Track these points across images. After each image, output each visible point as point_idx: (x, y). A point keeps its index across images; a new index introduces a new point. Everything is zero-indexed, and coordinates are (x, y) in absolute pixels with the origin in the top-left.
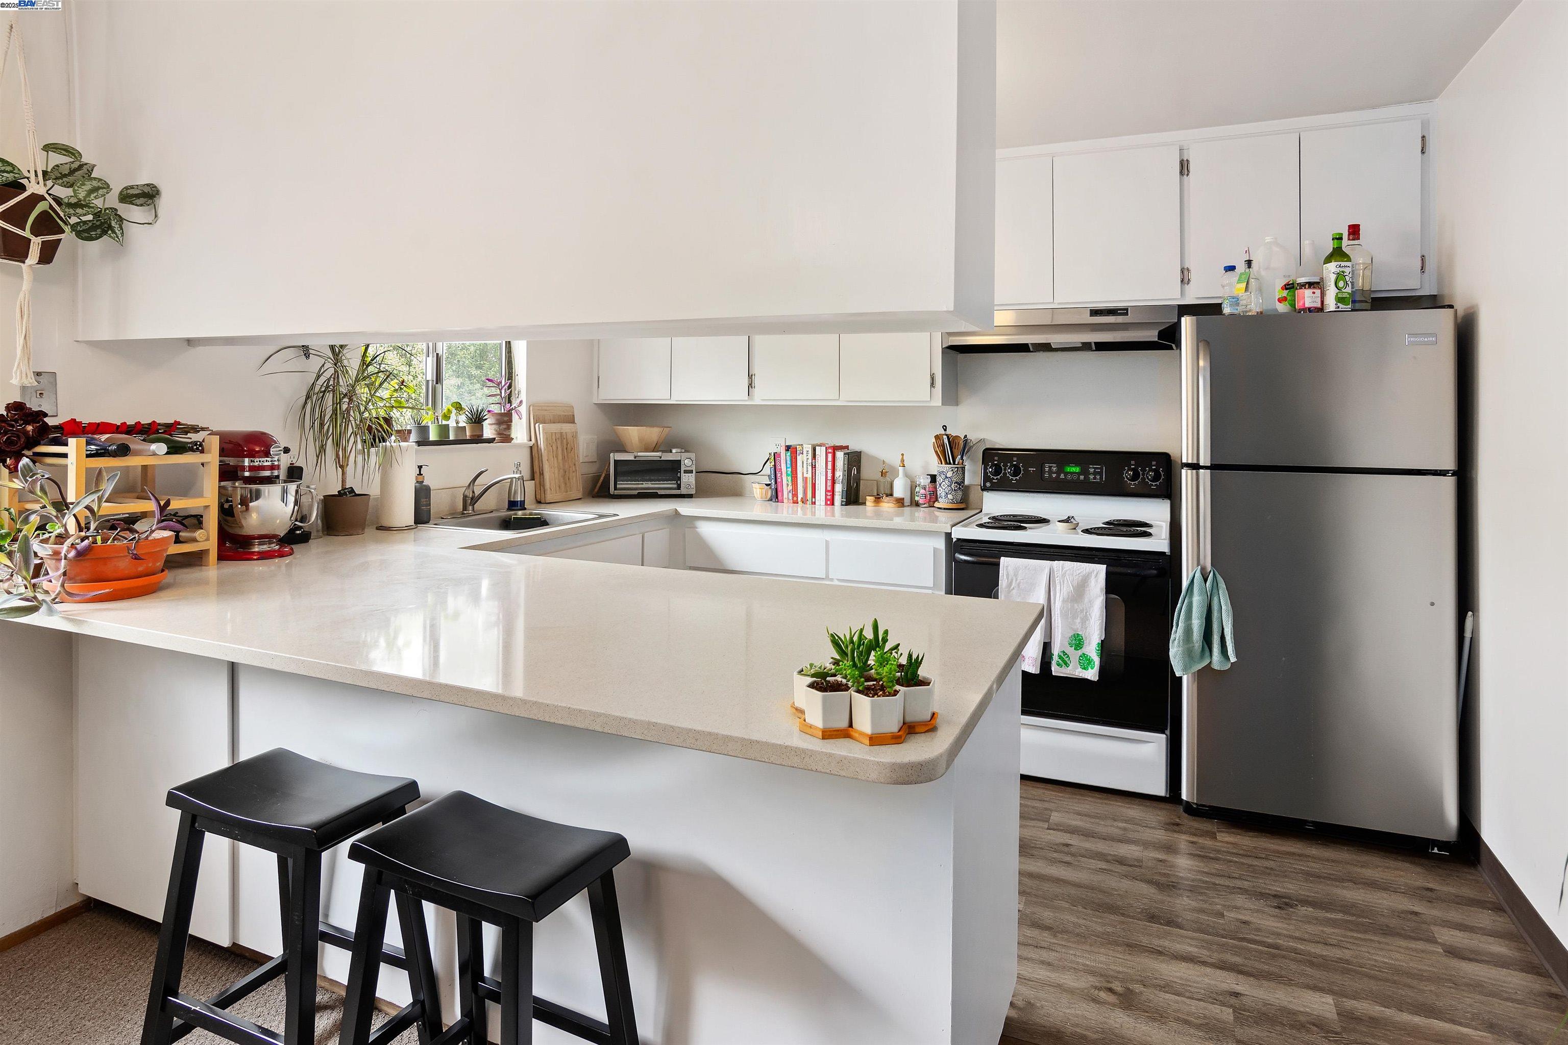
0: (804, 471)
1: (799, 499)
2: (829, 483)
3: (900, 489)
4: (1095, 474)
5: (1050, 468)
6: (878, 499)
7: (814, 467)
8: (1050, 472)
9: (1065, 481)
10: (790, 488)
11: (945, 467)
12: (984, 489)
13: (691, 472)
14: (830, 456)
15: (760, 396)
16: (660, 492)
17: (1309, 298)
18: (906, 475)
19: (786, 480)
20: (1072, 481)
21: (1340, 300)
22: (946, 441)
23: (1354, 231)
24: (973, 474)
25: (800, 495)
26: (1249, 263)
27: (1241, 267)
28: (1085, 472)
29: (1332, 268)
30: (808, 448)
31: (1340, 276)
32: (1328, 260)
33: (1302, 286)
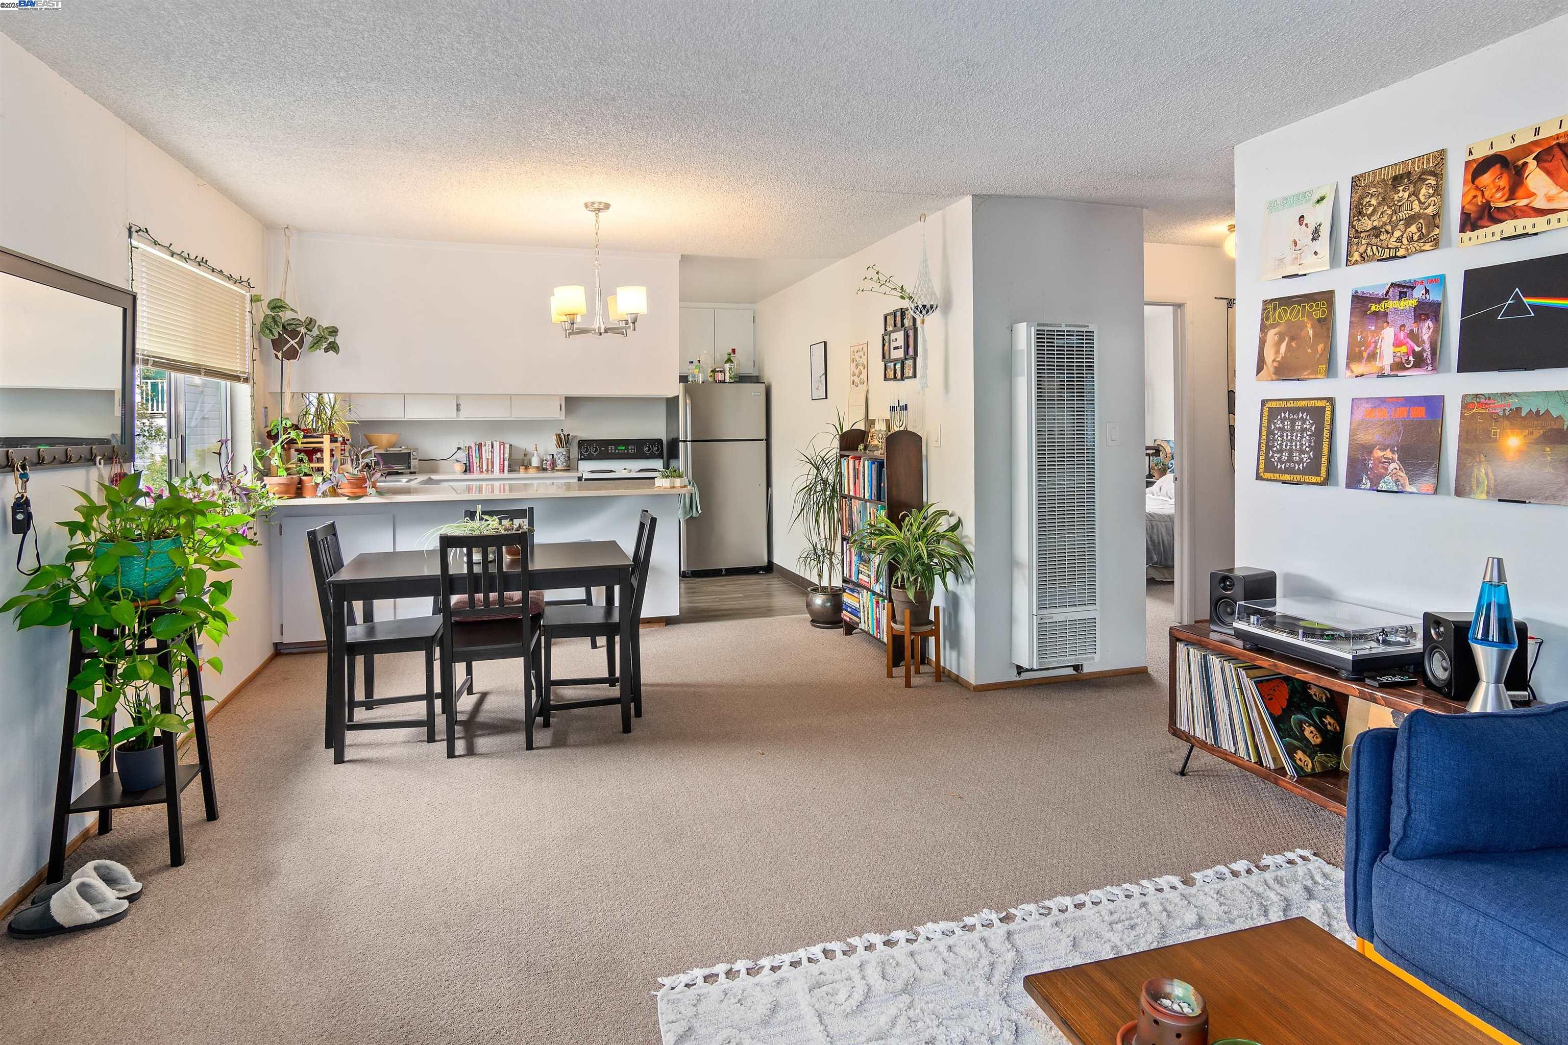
0: (486, 455)
1: (484, 470)
2: (502, 460)
3: (535, 462)
4: (632, 449)
5: (611, 449)
6: (527, 468)
7: (492, 452)
8: (612, 449)
9: (619, 453)
10: (478, 464)
11: (561, 450)
12: (581, 459)
13: (416, 459)
14: (502, 446)
15: (464, 415)
16: (399, 471)
17: (720, 377)
18: (538, 456)
19: (475, 461)
20: (621, 454)
21: (730, 378)
22: (563, 437)
23: (734, 351)
24: (575, 452)
25: (485, 468)
26: (699, 361)
27: (696, 362)
28: (627, 449)
29: (727, 366)
30: (489, 443)
31: (730, 369)
32: (726, 362)
33: (718, 371)
